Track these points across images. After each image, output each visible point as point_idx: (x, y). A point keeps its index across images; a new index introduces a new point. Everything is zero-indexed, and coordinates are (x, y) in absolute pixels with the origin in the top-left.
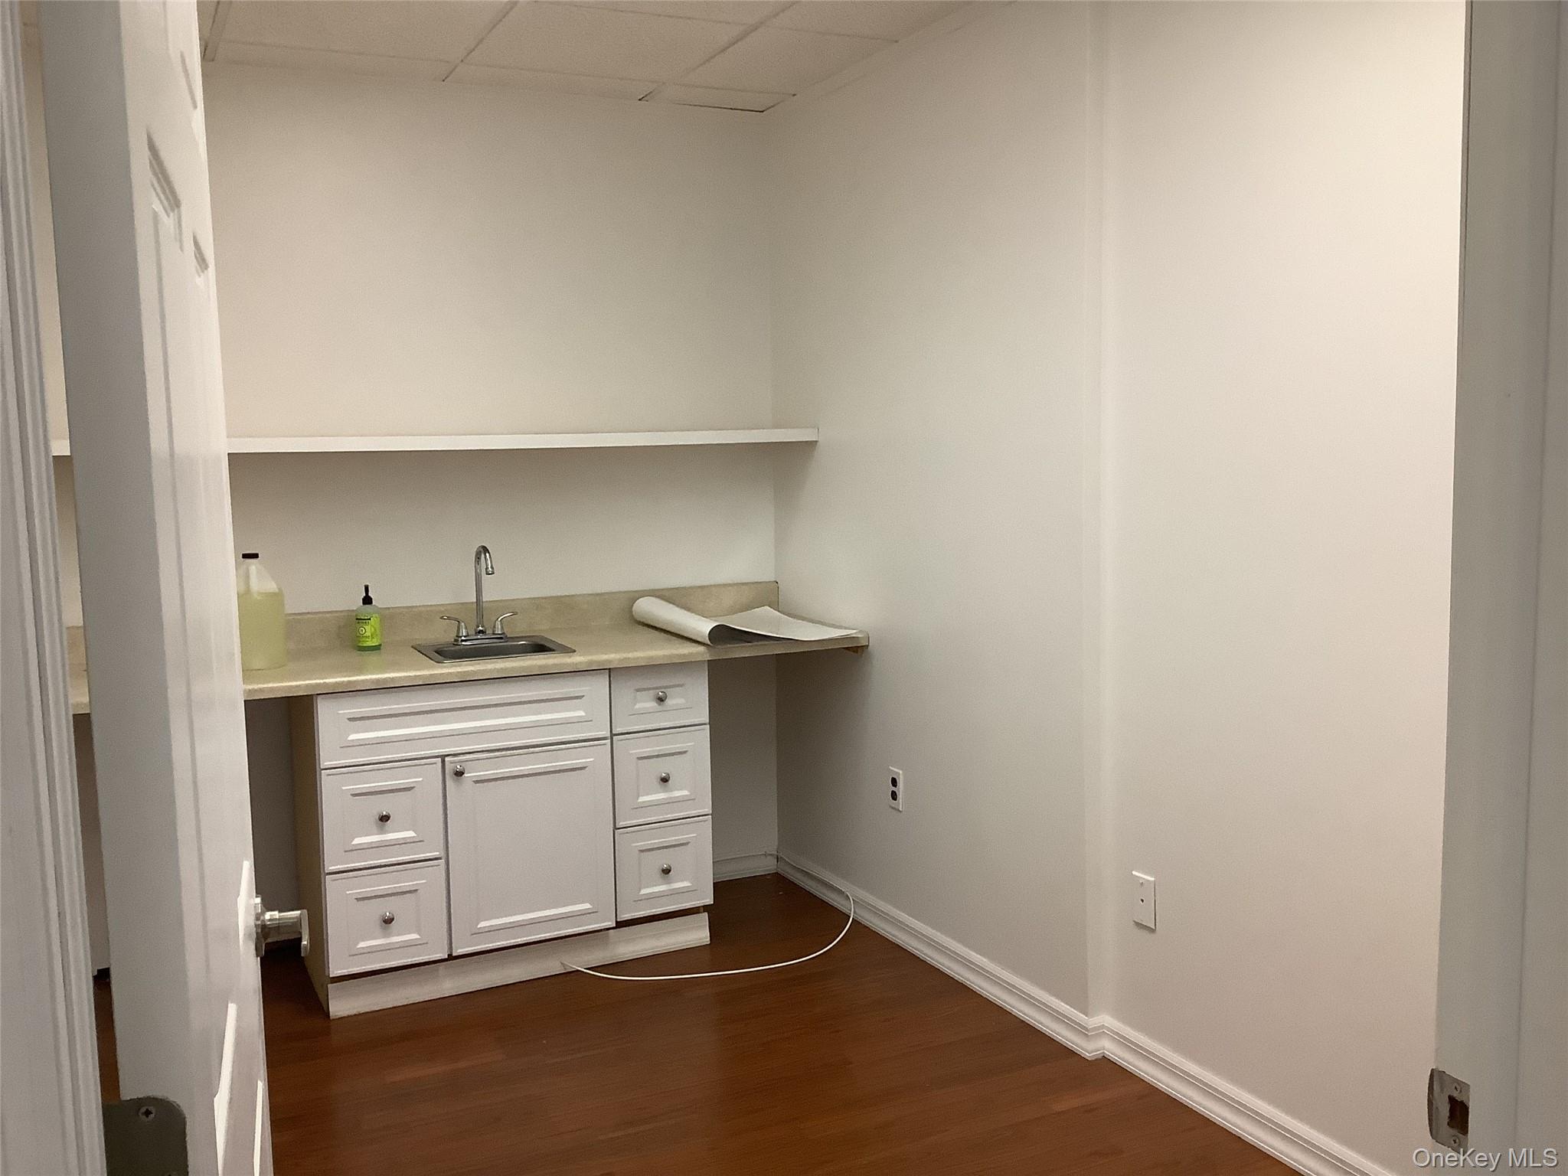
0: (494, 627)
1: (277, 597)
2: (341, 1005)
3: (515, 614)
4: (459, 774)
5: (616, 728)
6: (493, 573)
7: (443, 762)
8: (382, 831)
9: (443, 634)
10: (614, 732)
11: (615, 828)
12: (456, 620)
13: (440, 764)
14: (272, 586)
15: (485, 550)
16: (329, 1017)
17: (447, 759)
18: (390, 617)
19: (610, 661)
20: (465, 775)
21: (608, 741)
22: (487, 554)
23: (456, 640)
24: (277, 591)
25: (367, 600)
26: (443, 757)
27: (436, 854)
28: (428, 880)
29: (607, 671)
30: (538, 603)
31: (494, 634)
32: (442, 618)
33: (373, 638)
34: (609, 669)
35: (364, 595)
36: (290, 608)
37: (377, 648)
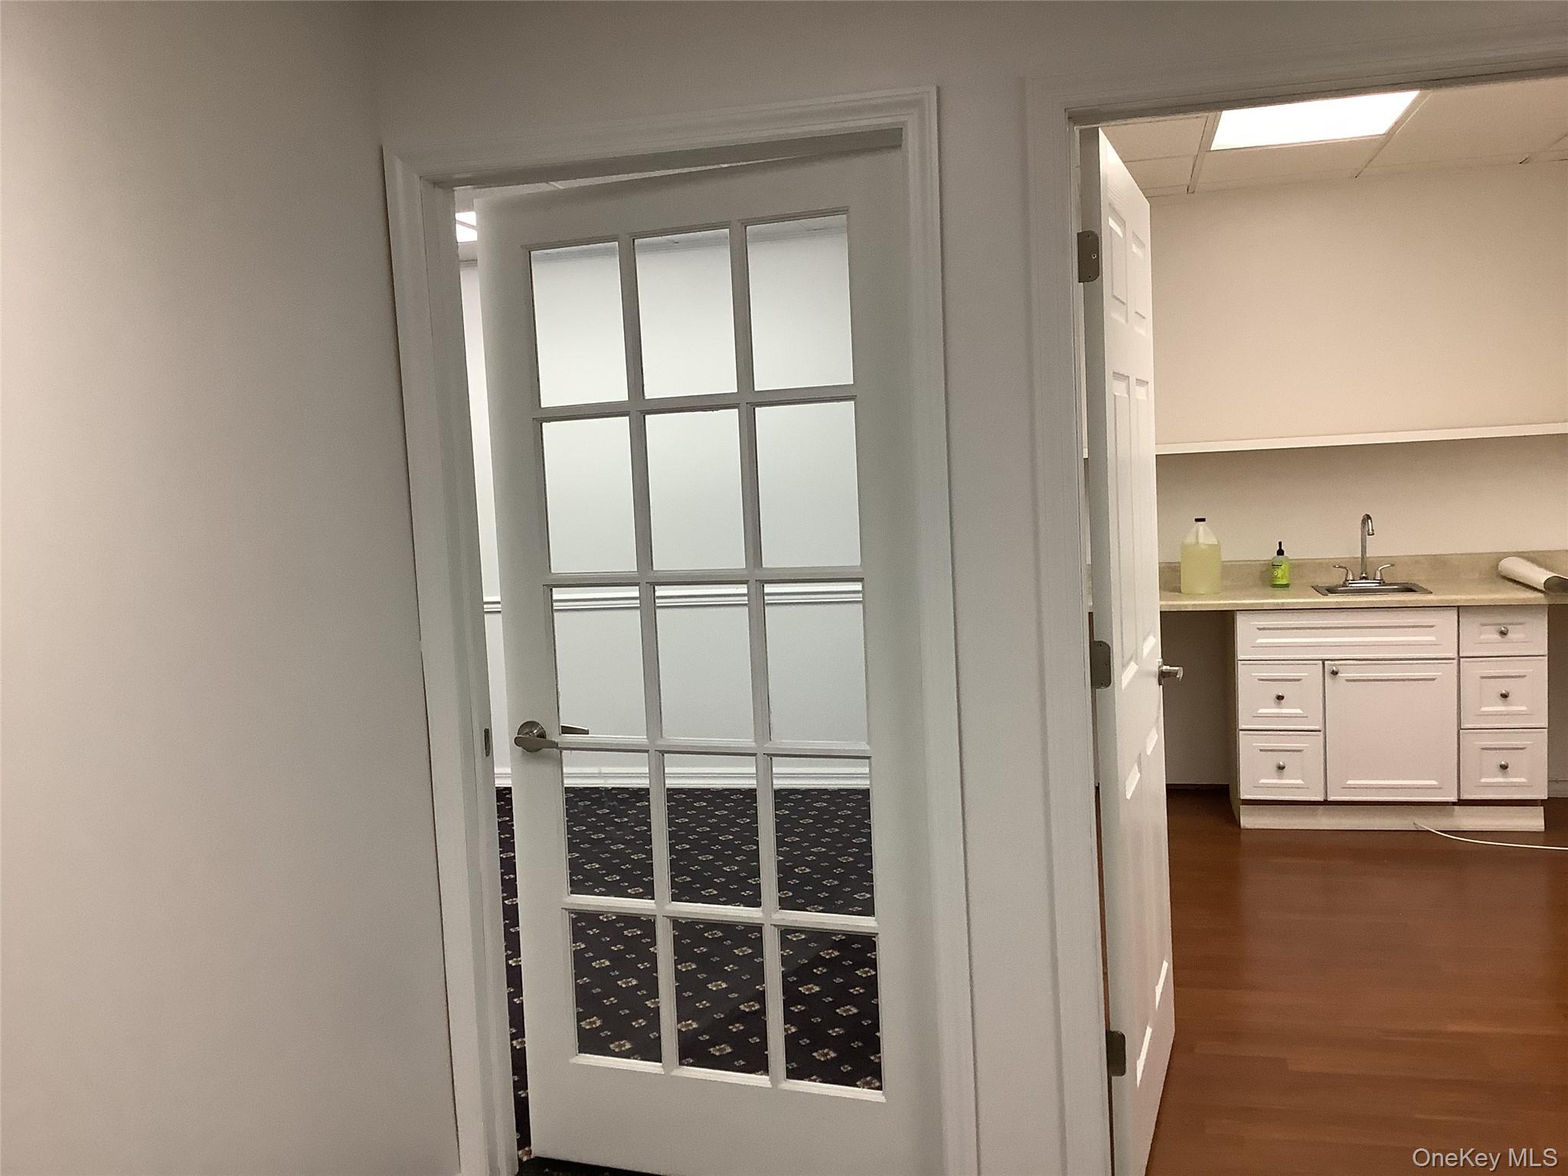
0: (1375, 574)
1: (1216, 548)
2: (1249, 820)
3: (1392, 565)
4: (1335, 673)
5: (1463, 652)
6: (1373, 534)
7: (1324, 664)
8: (1279, 706)
9: (1335, 578)
10: (1461, 655)
11: (1460, 728)
12: (1345, 568)
13: (1321, 666)
14: (1213, 541)
15: (1368, 517)
16: (1240, 826)
17: (1326, 662)
18: (1297, 567)
19: (1457, 601)
20: (1340, 675)
21: (1455, 661)
22: (1369, 521)
23: (1344, 583)
24: (1216, 543)
25: (1280, 552)
26: (1324, 661)
27: (1317, 728)
28: (1311, 745)
29: (1456, 609)
30: (1416, 560)
31: (1374, 580)
32: (1335, 567)
33: (1282, 578)
34: (1458, 607)
35: (1278, 548)
36: (1227, 556)
37: (1287, 586)
